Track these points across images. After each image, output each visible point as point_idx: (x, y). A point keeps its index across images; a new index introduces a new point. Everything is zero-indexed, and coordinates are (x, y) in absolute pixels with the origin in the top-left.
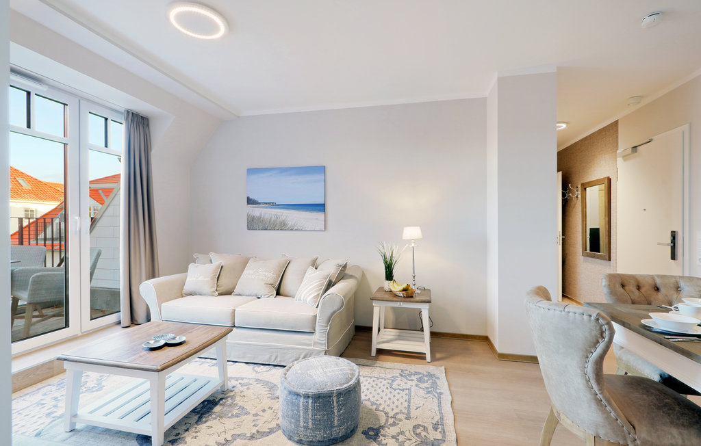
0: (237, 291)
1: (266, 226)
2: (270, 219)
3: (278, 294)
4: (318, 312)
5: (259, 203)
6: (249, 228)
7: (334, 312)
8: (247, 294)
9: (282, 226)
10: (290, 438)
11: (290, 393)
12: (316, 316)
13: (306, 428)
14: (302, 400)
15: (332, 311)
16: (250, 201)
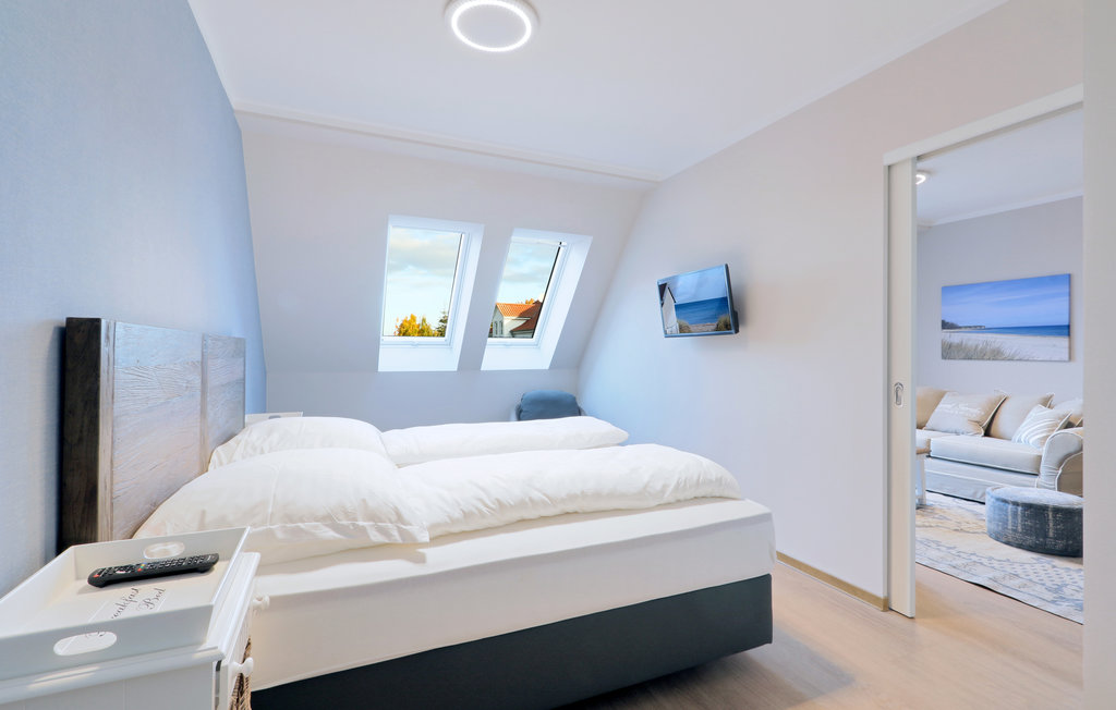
0: (929, 425)
1: (969, 355)
2: (977, 346)
3: (987, 434)
4: (1043, 451)
5: (960, 328)
6: (944, 357)
7: (1069, 455)
8: (945, 429)
9: (996, 355)
10: (997, 539)
11: (998, 499)
12: (1040, 457)
13: (1015, 531)
14: (1010, 506)
15: (1065, 452)
16: (945, 325)
